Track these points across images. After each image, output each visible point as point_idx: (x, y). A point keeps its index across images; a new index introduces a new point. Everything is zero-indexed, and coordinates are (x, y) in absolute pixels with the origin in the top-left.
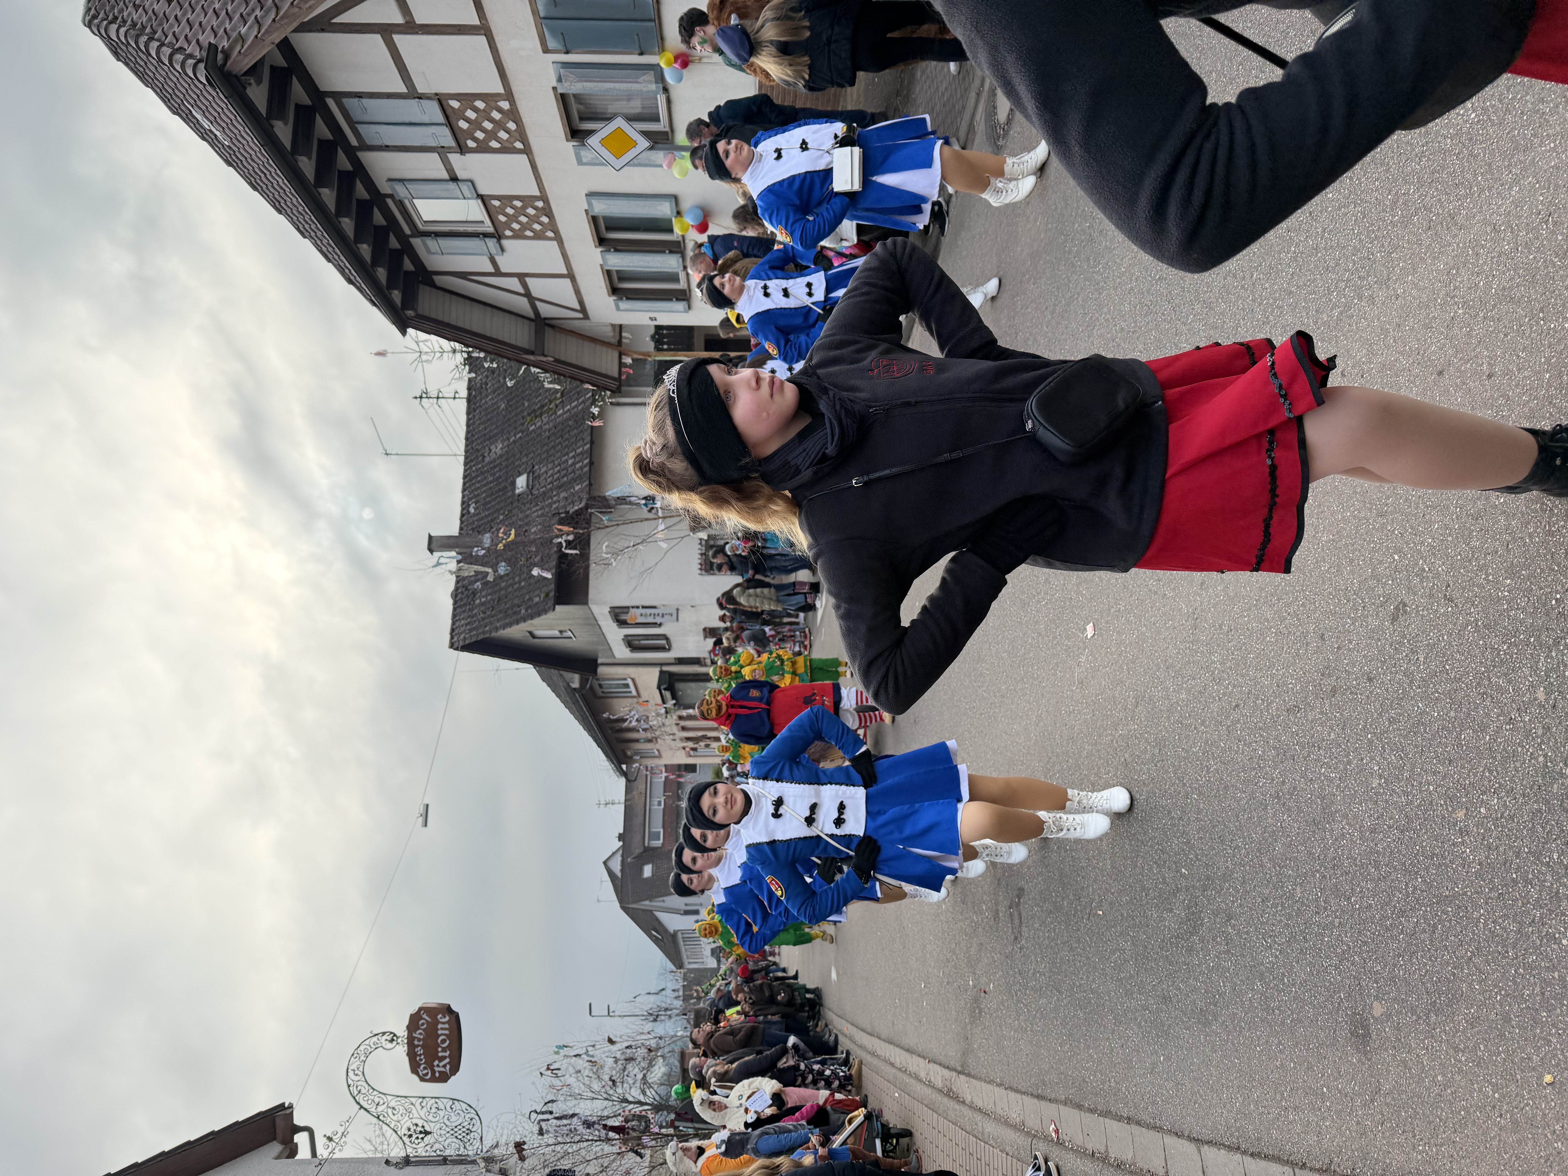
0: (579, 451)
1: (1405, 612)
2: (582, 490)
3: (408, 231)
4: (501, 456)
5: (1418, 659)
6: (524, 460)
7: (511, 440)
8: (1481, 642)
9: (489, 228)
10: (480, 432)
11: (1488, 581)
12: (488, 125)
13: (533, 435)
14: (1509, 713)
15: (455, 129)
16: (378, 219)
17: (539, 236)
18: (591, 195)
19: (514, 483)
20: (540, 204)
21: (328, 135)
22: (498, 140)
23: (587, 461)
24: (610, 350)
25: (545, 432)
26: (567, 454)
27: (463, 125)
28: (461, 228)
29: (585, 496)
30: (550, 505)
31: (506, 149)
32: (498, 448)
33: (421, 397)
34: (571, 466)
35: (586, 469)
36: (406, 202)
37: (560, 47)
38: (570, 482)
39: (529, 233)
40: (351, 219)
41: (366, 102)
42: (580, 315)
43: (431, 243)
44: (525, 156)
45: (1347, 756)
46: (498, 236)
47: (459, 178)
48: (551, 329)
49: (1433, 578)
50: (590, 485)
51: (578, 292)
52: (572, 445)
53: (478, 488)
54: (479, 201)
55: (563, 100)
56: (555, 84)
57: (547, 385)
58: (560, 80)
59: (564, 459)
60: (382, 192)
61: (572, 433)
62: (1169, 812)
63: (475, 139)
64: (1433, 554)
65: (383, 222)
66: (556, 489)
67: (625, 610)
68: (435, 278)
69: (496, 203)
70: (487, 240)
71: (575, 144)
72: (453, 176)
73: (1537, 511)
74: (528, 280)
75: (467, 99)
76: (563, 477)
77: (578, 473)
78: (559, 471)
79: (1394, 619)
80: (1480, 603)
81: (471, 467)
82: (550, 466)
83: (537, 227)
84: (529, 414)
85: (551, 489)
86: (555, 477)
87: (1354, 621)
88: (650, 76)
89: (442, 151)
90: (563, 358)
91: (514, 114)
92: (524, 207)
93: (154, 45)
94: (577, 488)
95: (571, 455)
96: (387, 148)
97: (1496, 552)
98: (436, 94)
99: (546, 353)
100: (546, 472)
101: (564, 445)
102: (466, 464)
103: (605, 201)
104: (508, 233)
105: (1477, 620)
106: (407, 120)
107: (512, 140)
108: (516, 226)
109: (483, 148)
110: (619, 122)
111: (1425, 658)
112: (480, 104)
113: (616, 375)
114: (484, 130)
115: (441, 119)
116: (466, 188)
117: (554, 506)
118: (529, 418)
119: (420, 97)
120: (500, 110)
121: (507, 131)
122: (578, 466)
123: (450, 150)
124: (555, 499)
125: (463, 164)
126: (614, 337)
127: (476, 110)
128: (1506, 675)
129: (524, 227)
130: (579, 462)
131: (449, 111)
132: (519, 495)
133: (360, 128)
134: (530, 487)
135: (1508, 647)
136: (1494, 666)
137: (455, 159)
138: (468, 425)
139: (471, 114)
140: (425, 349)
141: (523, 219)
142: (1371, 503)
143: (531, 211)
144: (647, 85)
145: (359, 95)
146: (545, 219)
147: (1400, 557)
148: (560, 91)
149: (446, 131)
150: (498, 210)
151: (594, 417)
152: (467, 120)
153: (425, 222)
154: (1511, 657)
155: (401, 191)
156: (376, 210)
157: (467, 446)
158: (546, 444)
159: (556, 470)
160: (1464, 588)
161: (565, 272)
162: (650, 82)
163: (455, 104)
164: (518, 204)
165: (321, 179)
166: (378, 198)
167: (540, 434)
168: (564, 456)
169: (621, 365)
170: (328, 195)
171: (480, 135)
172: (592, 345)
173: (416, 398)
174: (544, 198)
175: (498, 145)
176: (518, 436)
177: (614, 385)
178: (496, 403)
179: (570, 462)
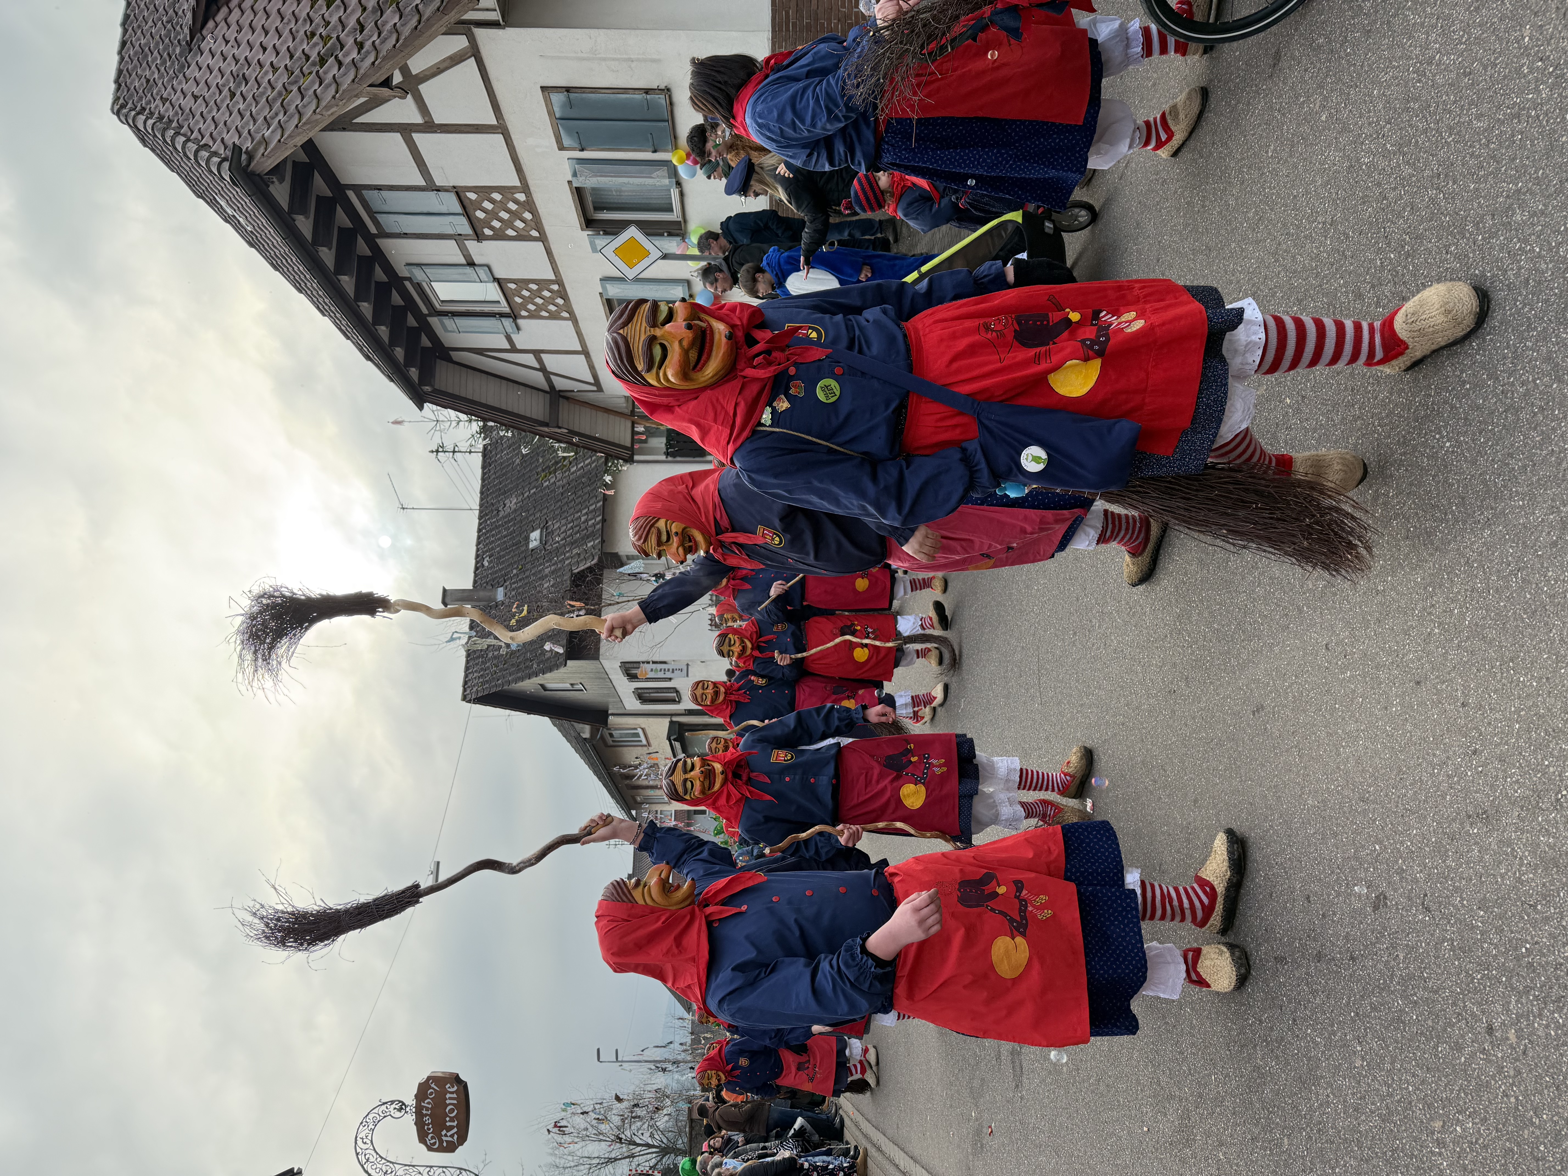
0: (591, 508)
1: (1386, 904)
2: (593, 547)
3: (425, 310)
4: (515, 510)
5: (1397, 956)
6: (538, 515)
7: (526, 495)
8: (1456, 963)
9: (504, 307)
10: (495, 486)
11: (1463, 906)
12: (504, 215)
13: (547, 491)
14: (1483, 1043)
15: (472, 219)
16: (396, 299)
17: (553, 316)
18: (605, 279)
19: (527, 539)
20: (555, 287)
21: (347, 223)
22: (514, 228)
23: (600, 518)
24: (623, 420)
25: (558, 488)
26: (580, 511)
27: (480, 214)
28: (478, 308)
29: (597, 552)
30: (563, 560)
31: (521, 237)
32: (512, 503)
33: (437, 451)
34: (584, 522)
35: (599, 526)
36: (424, 284)
37: (576, 145)
38: (583, 538)
39: (544, 314)
40: (370, 303)
41: (385, 194)
42: (595, 388)
43: (448, 322)
44: (541, 243)
45: (1333, 1026)
46: (514, 316)
47: (476, 262)
48: (565, 401)
49: (1412, 881)
50: (603, 541)
51: (592, 367)
52: (584, 502)
53: (493, 542)
54: (496, 284)
55: (579, 193)
56: (570, 178)
57: (560, 454)
58: (575, 175)
59: (576, 516)
60: (400, 275)
61: (585, 490)
62: (1164, 1017)
63: (492, 228)
64: (1412, 858)
65: (401, 302)
66: (568, 545)
67: (635, 665)
68: (451, 352)
69: (512, 286)
70: (503, 319)
71: (590, 233)
72: (470, 261)
73: (1507, 854)
74: (542, 355)
75: (484, 191)
76: (576, 534)
77: (590, 529)
78: (572, 528)
79: (1376, 908)
80: (1455, 922)
81: (486, 521)
82: (563, 522)
83: (552, 308)
84: (543, 470)
85: (564, 545)
86: (568, 533)
87: (1338, 895)
88: (663, 171)
89: (458, 238)
90: (576, 429)
91: (530, 205)
92: (540, 290)
93: (181, 139)
94: (589, 545)
95: (584, 512)
96: (406, 235)
97: (1471, 880)
98: (454, 187)
99: (560, 425)
100: (559, 528)
101: (577, 501)
102: (480, 518)
103: (620, 286)
104: (524, 313)
105: (1452, 940)
106: (425, 211)
107: (528, 228)
108: (531, 307)
109: (499, 236)
110: (633, 232)
111: (1405, 958)
112: (497, 196)
113: (628, 444)
114: (500, 220)
115: (458, 209)
116: (482, 273)
117: (567, 562)
118: (543, 474)
119: (438, 190)
120: (516, 202)
121: (523, 221)
122: (590, 523)
123: (467, 237)
124: (567, 555)
125: (479, 251)
126: (627, 408)
127: (493, 201)
128: (1480, 1004)
129: (539, 308)
130: (591, 519)
131: (466, 202)
132: (532, 550)
133: (381, 218)
134: (543, 542)
135: (1482, 978)
136: (1469, 992)
137: (472, 246)
138: (483, 480)
139: (488, 205)
140: (441, 418)
141: (539, 301)
142: (1353, 785)
143: (546, 294)
144: (660, 180)
145: (379, 188)
146: (560, 301)
147: (1381, 848)
148: (575, 185)
149: (464, 220)
150: (515, 292)
151: (607, 486)
152: (484, 210)
153: (443, 301)
154: (1485, 988)
155: (419, 275)
156: (394, 292)
157: (482, 499)
158: (560, 500)
159: (569, 526)
160: (1440, 903)
161: (580, 349)
162: (664, 177)
163: (472, 196)
164: (534, 287)
165: (341, 267)
166: (395, 280)
167: (554, 490)
168: (577, 512)
169: (634, 433)
170: (347, 282)
171: (496, 224)
172: (606, 415)
173: (432, 452)
174: (559, 281)
175: (514, 234)
176: (532, 492)
177: (626, 454)
178: (511, 458)
179: (583, 519)
